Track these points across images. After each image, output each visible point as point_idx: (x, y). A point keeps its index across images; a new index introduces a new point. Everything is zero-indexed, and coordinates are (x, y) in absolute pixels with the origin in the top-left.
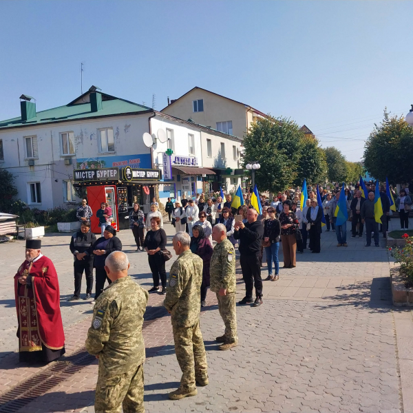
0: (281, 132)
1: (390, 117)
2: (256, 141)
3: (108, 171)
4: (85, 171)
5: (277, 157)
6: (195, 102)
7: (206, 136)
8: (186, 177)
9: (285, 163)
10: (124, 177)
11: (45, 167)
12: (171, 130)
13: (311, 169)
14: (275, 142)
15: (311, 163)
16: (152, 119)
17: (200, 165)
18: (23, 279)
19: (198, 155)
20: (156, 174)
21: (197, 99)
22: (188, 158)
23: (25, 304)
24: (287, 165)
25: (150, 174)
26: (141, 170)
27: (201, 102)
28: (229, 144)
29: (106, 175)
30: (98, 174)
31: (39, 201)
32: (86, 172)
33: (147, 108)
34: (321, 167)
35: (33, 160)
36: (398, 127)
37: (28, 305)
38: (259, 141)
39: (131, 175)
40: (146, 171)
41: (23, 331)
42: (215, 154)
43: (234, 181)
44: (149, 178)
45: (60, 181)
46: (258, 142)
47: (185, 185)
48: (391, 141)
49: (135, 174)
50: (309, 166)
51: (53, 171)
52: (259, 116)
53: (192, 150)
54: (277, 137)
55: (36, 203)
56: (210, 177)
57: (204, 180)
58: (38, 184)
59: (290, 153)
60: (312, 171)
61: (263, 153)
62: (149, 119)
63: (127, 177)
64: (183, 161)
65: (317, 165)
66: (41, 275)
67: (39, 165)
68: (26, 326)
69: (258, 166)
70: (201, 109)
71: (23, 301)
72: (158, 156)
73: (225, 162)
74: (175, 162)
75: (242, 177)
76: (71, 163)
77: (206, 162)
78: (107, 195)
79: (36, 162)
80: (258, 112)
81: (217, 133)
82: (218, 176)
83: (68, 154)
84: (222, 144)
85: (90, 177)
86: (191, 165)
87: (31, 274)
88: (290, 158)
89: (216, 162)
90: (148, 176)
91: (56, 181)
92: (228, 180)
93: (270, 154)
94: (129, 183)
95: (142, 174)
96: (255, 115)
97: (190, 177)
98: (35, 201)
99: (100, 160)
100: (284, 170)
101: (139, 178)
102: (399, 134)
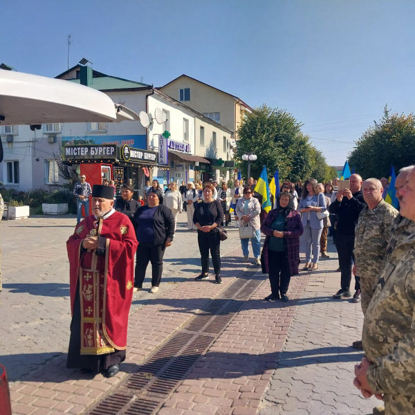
0: (277, 124)
1: (390, 115)
2: (251, 132)
3: (105, 148)
4: (77, 147)
5: (272, 149)
6: (181, 91)
7: (200, 123)
8: (181, 163)
9: (280, 157)
10: (122, 157)
11: (25, 144)
12: (167, 112)
13: (300, 165)
14: (271, 133)
15: (300, 159)
16: (149, 97)
17: (192, 153)
18: (92, 240)
19: (191, 142)
20: (153, 157)
21: (184, 87)
22: (182, 143)
23: (91, 282)
24: (282, 159)
25: (148, 156)
26: (139, 151)
27: (187, 91)
28: (221, 134)
29: (102, 153)
30: (92, 151)
31: (17, 181)
32: (79, 149)
33: (144, 85)
34: (310, 164)
35: (12, 136)
36: (400, 125)
37: (96, 284)
38: (255, 132)
39: (129, 155)
40: (143, 152)
41: (85, 324)
42: (208, 142)
43: (223, 174)
44: (146, 160)
45: (42, 160)
46: (253, 133)
47: (178, 173)
48: (392, 138)
49: (133, 154)
50: (298, 162)
51: (34, 148)
52: (247, 109)
53: (186, 136)
54: (273, 129)
55: (13, 183)
56: (202, 167)
57: (197, 169)
58: (16, 163)
59: (285, 146)
60: (302, 167)
61: (259, 144)
62: (147, 96)
63: (125, 156)
64: (177, 146)
65: (307, 162)
66: (118, 237)
67: (17, 142)
68: (91, 316)
69: (254, 157)
70: (188, 98)
71: (88, 277)
72: (154, 139)
73: (216, 152)
74: (170, 147)
75: (230, 170)
76: (55, 141)
77: (198, 151)
78: (103, 174)
79: (15, 139)
80: (246, 106)
81: (210, 121)
82: (208, 167)
83: (53, 131)
84: (214, 133)
85: (82, 154)
86: (185, 152)
87: (105, 236)
88: (286, 151)
89: (207, 151)
90: (145, 158)
91: (37, 160)
92: (218, 172)
93: (266, 146)
94: (127, 163)
95: (140, 155)
96: (243, 108)
97: (184, 164)
98: (11, 181)
99: (88, 139)
100: (279, 164)
101: (137, 158)
102: (401, 132)
